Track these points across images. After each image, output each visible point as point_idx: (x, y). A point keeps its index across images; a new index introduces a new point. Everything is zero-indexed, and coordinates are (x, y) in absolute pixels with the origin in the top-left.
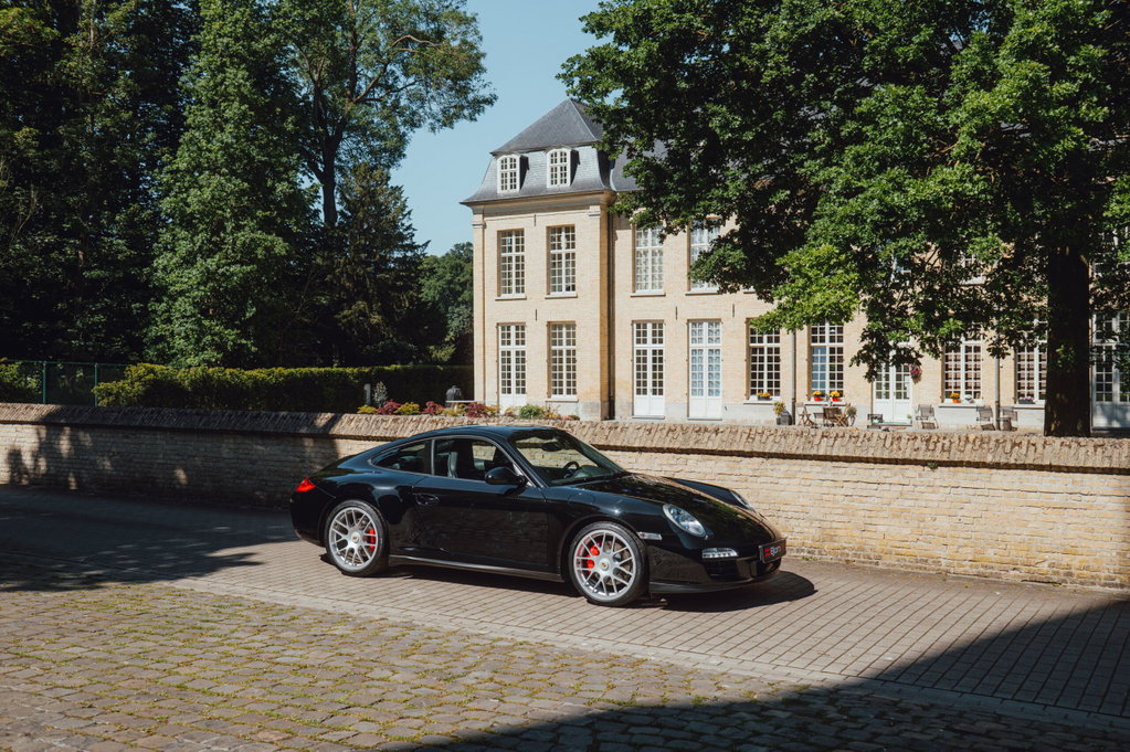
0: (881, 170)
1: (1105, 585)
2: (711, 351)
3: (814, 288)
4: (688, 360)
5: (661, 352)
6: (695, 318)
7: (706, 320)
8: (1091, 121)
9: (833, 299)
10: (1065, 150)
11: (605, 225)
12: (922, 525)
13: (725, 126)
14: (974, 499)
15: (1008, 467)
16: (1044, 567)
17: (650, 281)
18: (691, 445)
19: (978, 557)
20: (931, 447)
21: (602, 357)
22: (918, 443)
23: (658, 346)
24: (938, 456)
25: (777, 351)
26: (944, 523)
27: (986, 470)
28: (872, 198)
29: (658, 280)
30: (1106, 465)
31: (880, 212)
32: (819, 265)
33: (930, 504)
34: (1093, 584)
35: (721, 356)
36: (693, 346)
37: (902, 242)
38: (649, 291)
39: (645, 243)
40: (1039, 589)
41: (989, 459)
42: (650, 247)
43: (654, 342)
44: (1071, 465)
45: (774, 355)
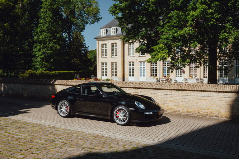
0: (173, 29)
1: (215, 117)
2: (143, 68)
3: (159, 53)
4: (139, 69)
5: (134, 68)
6: (140, 61)
7: (142, 61)
8: (216, 18)
9: (163, 56)
10: (210, 24)
11: (123, 43)
12: (176, 103)
13: (142, 20)
14: (187, 98)
15: (194, 91)
16: (202, 113)
17: (131, 54)
18: (127, 86)
19: (188, 110)
20: (178, 86)
21: (122, 69)
22: (175, 86)
23: (133, 67)
24: (179, 88)
25: (157, 67)
26: (180, 103)
27: (189, 91)
28: (171, 34)
29: (133, 53)
30: (216, 90)
31: (172, 37)
32: (160, 49)
33: (178, 99)
34: (212, 116)
35: (146, 69)
36: (140, 67)
37: (177, 44)
38: (131, 56)
40: (200, 118)
41: (190, 89)
42: (131, 47)
43: (132, 66)
44: (208, 90)
45: (156, 68)
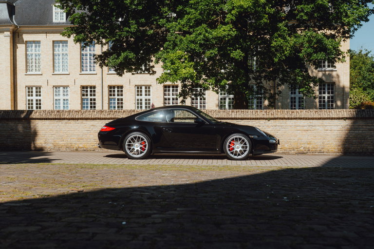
1: (319, 152)
2: (64, 100)
4: (53, 104)
5: (40, 100)
6: (56, 85)
7: (62, 86)
11: (12, 41)
15: (291, 119)
16: (302, 149)
17: (34, 68)
20: (268, 114)
21: (11, 103)
22: (263, 113)
23: (38, 98)
25: (95, 100)
27: (285, 120)
29: (38, 67)
30: (319, 117)
34: (316, 152)
35: (69, 102)
36: (56, 98)
38: (34, 72)
39: (31, 51)
41: (286, 117)
42: (33, 52)
43: (37, 95)
44: (310, 117)
45: (93, 102)
